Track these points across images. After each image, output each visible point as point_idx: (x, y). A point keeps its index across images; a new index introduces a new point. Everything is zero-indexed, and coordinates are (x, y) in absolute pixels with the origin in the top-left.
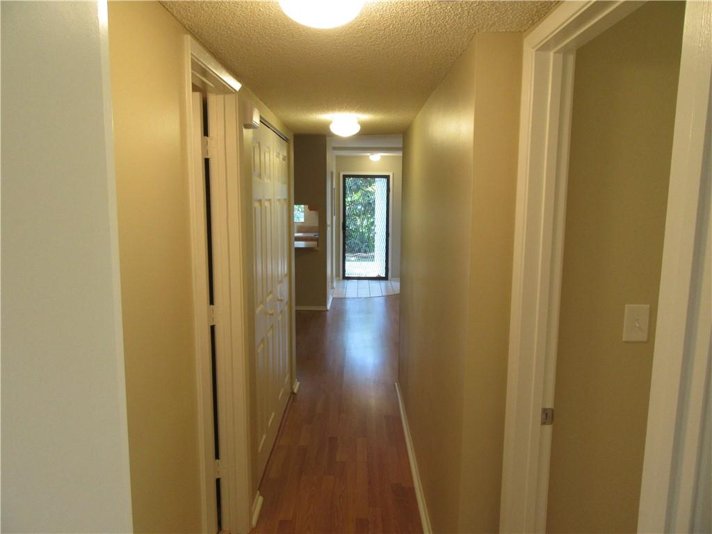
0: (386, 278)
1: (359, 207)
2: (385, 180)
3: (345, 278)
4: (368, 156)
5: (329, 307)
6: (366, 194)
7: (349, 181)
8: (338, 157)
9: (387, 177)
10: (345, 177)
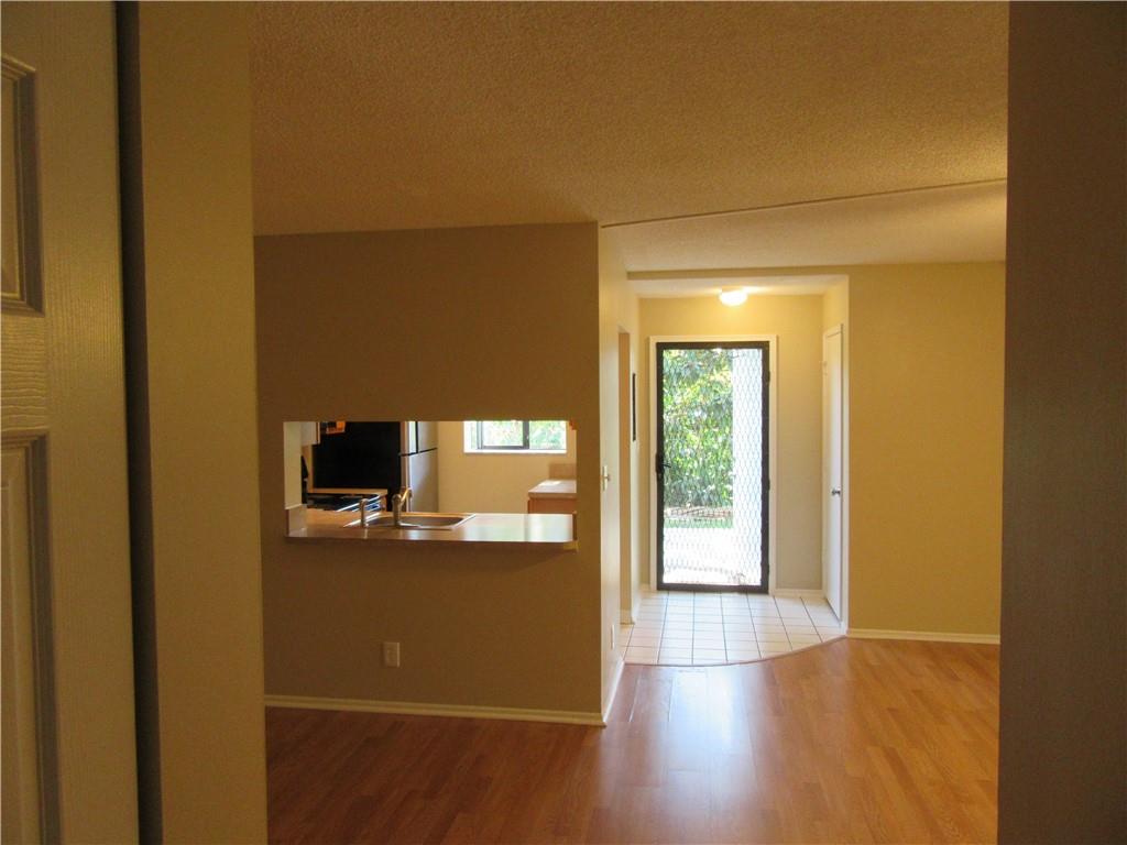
0: (762, 590)
1: (697, 414)
2: (757, 354)
3: (663, 587)
4: (717, 297)
5: (607, 714)
6: (711, 387)
7: (670, 356)
8: (644, 303)
9: (763, 346)
10: (662, 347)
